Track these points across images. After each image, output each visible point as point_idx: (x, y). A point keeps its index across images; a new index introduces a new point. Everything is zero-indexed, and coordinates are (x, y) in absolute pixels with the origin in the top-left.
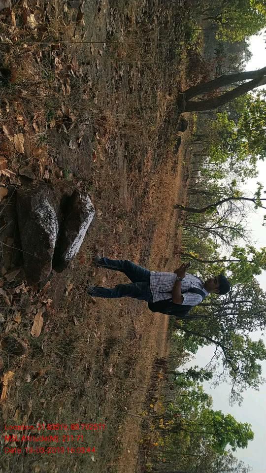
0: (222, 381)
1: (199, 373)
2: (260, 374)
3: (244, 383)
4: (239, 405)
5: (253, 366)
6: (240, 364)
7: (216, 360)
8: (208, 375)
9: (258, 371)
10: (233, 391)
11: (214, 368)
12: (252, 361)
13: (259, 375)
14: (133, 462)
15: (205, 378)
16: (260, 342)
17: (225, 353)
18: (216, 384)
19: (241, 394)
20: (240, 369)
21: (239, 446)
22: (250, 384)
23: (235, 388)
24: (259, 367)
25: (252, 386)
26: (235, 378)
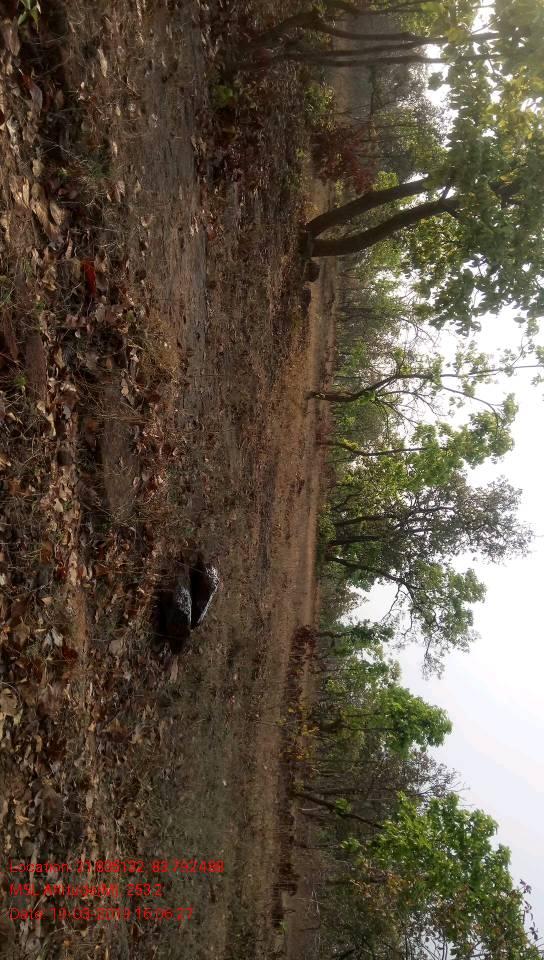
0: (410, 642)
1: (371, 632)
2: (471, 625)
3: (444, 642)
4: (439, 677)
5: (459, 614)
6: (438, 612)
7: (398, 607)
8: (388, 633)
9: (467, 620)
10: (427, 656)
11: (397, 620)
12: (456, 605)
13: (469, 628)
14: (272, 780)
15: (381, 638)
16: (470, 574)
17: (412, 597)
18: (400, 646)
19: (442, 660)
20: (438, 620)
21: (432, 744)
22: (454, 643)
23: (431, 651)
24: (469, 614)
25: (458, 646)
26: (430, 636)
